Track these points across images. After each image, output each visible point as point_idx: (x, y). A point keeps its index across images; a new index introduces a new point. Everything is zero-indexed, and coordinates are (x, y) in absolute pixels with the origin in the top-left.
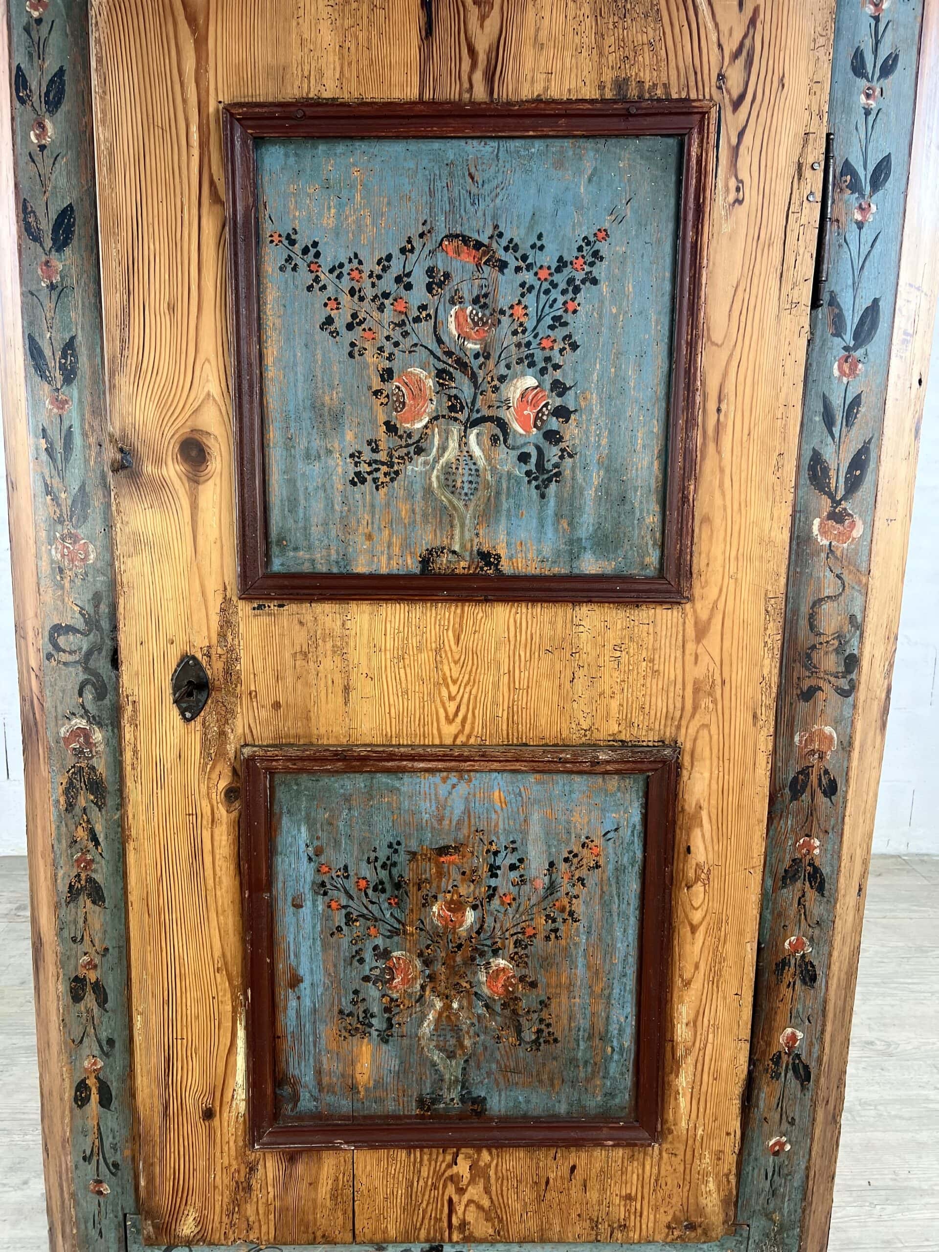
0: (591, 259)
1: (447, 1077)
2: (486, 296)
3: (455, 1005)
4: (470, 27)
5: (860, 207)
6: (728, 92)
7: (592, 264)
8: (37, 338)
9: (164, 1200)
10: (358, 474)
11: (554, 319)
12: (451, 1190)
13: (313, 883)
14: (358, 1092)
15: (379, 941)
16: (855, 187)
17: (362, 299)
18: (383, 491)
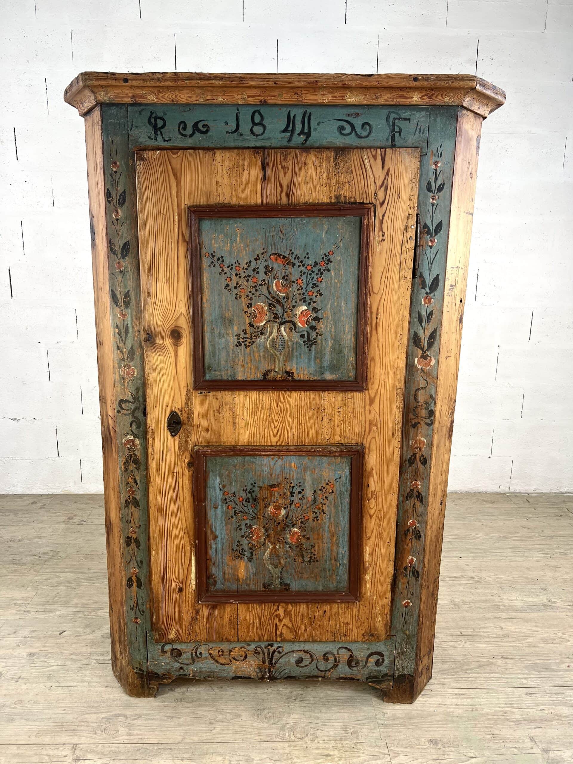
0: (327, 262)
1: (274, 575)
2: (287, 276)
3: (278, 547)
4: (280, 176)
5: (431, 241)
6: (378, 200)
7: (327, 264)
8: (115, 291)
9: (163, 623)
10: (238, 342)
11: (313, 284)
12: (276, 620)
13: (222, 499)
14: (240, 581)
15: (248, 522)
16: (429, 233)
17: (240, 277)
18: (248, 349)
